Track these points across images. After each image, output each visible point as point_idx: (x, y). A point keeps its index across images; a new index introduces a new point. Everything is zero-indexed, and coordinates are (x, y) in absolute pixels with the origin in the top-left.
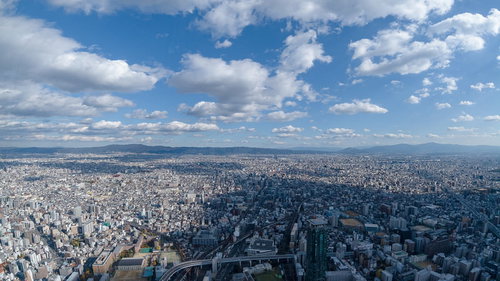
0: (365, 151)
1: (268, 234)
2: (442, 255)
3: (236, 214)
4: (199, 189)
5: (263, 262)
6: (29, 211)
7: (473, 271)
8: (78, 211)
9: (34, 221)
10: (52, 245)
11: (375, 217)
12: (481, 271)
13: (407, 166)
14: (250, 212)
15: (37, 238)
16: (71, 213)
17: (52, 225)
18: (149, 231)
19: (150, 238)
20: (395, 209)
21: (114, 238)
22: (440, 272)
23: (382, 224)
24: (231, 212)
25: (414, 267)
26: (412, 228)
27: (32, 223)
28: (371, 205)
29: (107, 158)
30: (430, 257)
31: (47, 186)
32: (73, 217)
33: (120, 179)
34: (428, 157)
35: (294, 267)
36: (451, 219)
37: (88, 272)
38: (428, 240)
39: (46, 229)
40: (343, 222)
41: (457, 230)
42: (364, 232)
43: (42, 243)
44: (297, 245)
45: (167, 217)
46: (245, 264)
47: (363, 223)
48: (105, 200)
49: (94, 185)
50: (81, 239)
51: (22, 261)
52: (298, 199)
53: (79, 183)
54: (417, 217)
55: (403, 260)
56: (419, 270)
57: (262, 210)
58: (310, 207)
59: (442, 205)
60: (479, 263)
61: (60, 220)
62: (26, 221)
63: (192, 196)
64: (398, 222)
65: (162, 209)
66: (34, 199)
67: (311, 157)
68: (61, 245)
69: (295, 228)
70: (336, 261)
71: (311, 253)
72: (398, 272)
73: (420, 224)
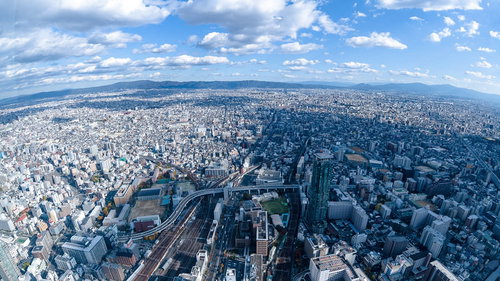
0: (378, 88)
1: (275, 165)
2: (442, 197)
3: (246, 147)
4: (209, 123)
5: (271, 191)
6: (46, 154)
7: (470, 218)
8: (94, 149)
9: (53, 163)
10: (73, 184)
11: (380, 154)
12: (478, 220)
13: (419, 106)
14: (259, 146)
15: (58, 179)
16: (88, 151)
17: (71, 165)
18: (164, 163)
19: (165, 170)
20: (401, 148)
21: (131, 172)
22: (437, 213)
23: (386, 161)
24: (241, 145)
25: (412, 205)
26: (416, 168)
27: (50, 165)
28: (378, 142)
29: (116, 96)
30: (429, 198)
31: (60, 128)
32: (91, 155)
33: (131, 116)
34: (442, 98)
35: (299, 196)
36: (456, 163)
37: (110, 204)
38: (429, 181)
39: (66, 170)
40: (349, 157)
41: (460, 175)
42: (368, 168)
43: (62, 183)
44: (302, 176)
45: (180, 150)
46: (254, 192)
47: (368, 159)
48: (119, 137)
49: (106, 123)
50: (101, 175)
51: (45, 203)
52: (306, 133)
53: (91, 122)
54: (422, 157)
55: (403, 197)
56: (417, 208)
57: (270, 144)
58: (316, 142)
59: (448, 149)
60: (477, 211)
61: (79, 159)
62: (45, 164)
63: (202, 130)
64: (403, 161)
65: (174, 143)
66: (50, 143)
67: (323, 92)
68: (82, 182)
69: (302, 161)
70: (339, 192)
71: (316, 185)
72: (396, 208)
73: (424, 165)
